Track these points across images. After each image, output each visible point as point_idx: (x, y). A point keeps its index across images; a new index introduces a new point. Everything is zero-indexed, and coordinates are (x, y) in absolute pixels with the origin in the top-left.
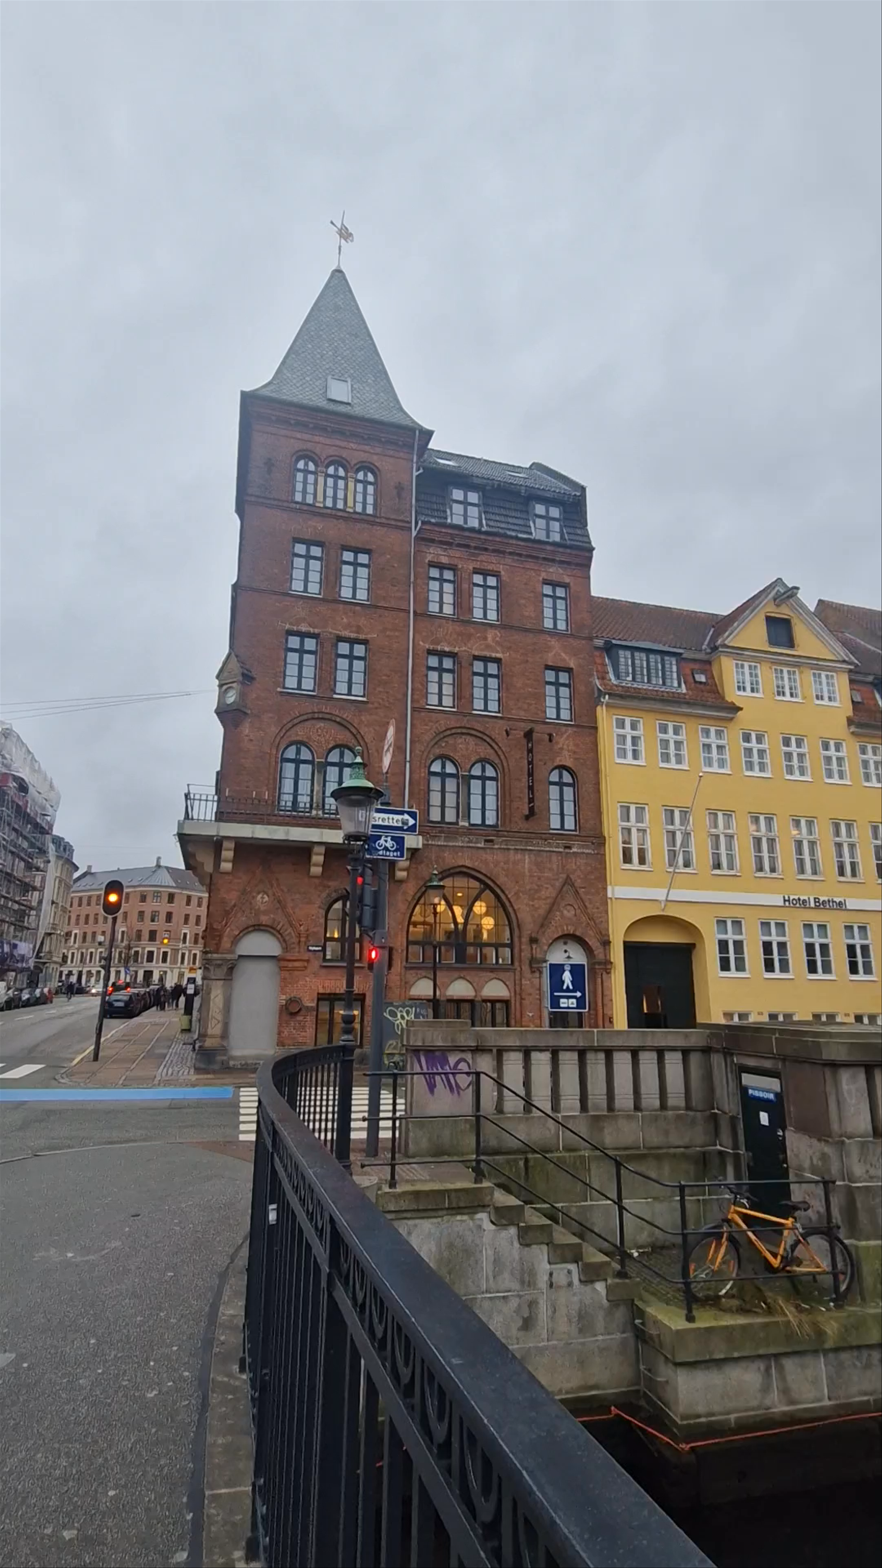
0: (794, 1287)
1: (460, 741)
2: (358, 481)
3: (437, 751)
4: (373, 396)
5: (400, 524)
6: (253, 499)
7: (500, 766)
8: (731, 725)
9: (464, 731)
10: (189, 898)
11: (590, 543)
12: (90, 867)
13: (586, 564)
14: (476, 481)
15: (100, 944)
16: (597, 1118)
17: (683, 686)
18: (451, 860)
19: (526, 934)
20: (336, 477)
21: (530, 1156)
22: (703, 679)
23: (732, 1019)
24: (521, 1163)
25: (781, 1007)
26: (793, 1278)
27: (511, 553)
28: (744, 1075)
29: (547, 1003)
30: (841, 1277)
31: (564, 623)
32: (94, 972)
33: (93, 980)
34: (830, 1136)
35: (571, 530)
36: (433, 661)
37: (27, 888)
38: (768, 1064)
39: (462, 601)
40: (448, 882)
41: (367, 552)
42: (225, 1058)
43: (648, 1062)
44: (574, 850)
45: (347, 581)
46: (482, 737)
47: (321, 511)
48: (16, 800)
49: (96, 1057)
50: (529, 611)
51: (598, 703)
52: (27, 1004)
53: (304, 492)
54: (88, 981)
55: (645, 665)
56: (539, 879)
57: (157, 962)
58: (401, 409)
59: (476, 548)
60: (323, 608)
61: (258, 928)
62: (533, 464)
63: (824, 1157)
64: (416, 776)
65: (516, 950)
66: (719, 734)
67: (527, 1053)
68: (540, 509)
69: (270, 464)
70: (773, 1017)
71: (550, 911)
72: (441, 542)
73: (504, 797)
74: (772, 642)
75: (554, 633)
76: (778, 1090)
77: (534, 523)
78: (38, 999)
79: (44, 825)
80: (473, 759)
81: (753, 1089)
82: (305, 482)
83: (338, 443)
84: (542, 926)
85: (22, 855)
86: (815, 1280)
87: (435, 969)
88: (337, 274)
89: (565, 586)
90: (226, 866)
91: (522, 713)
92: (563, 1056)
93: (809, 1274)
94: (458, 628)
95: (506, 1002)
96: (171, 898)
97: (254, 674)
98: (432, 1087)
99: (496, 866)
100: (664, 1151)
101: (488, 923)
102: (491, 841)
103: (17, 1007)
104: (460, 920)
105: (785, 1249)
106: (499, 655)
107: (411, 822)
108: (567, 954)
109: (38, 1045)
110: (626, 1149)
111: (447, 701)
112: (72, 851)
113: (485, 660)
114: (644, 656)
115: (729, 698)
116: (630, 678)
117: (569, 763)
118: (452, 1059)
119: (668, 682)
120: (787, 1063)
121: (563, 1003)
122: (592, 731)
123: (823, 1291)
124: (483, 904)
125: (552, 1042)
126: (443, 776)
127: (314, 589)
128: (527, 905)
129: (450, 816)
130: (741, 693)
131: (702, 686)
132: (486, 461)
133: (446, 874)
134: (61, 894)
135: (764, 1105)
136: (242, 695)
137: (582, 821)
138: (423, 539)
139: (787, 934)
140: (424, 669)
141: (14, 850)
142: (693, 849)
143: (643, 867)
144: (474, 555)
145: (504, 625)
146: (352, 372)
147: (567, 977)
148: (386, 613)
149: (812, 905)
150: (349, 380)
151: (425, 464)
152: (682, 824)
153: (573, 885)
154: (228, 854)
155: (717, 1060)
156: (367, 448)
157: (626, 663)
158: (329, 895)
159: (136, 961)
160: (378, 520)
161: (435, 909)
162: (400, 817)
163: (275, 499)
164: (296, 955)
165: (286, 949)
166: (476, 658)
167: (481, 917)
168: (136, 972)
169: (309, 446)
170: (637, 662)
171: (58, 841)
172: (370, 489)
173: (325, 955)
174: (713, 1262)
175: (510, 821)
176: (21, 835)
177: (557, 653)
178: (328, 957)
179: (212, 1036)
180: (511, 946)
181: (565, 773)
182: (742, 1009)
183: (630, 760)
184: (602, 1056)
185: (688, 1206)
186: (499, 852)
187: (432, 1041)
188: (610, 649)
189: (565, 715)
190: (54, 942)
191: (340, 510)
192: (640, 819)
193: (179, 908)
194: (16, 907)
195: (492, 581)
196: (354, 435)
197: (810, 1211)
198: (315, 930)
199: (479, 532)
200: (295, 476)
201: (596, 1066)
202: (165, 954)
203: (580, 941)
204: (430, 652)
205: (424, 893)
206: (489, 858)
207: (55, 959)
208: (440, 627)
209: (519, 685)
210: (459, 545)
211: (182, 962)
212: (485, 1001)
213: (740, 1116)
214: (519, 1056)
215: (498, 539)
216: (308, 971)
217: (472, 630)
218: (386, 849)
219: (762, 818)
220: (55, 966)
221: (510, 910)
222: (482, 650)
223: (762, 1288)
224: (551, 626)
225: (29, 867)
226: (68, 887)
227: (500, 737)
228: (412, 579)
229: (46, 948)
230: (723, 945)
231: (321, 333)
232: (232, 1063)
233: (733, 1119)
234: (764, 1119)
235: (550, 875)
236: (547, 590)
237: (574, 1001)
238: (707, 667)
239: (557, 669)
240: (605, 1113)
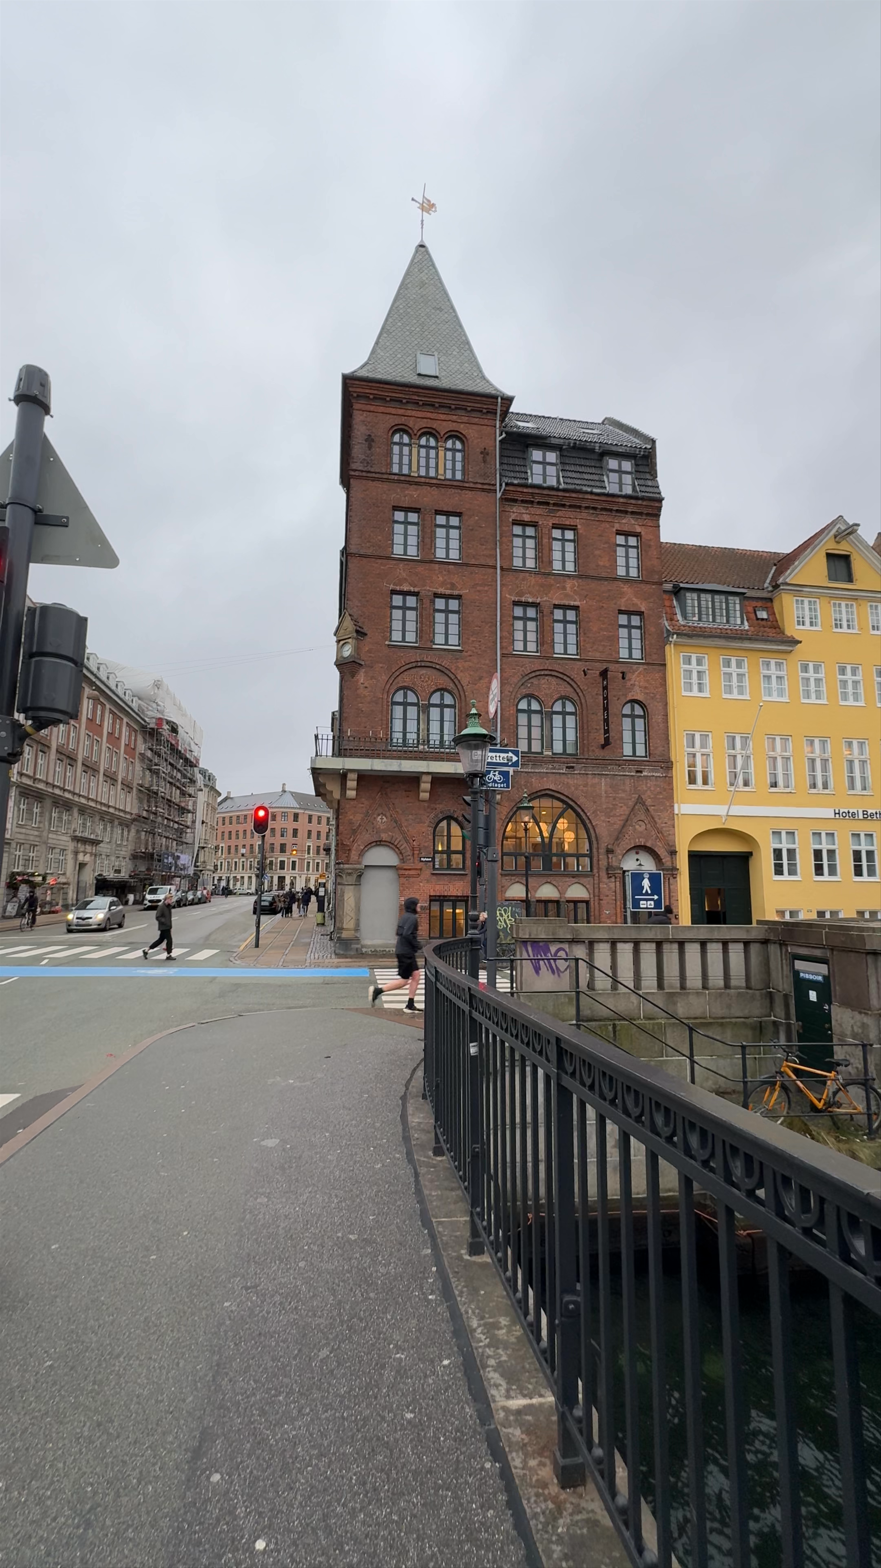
0: (835, 1123)
1: (543, 681)
2: (447, 449)
3: (524, 691)
4: (458, 367)
5: (485, 487)
6: (357, 473)
7: (578, 702)
8: (791, 657)
9: (546, 672)
10: (310, 817)
11: (659, 493)
12: (229, 793)
13: (655, 514)
14: (553, 441)
15: (243, 855)
16: (671, 995)
17: (746, 623)
18: (538, 784)
19: (603, 846)
20: (428, 448)
21: (617, 1022)
22: (763, 615)
23: (784, 917)
24: (610, 1028)
25: (828, 907)
26: (833, 1118)
27: (587, 508)
28: (796, 962)
29: (629, 904)
30: (874, 1117)
31: (636, 570)
32: (239, 877)
33: (238, 884)
34: (870, 1009)
35: (642, 482)
36: (518, 611)
37: (183, 811)
38: (818, 953)
39: (543, 554)
40: (535, 803)
41: (458, 514)
42: (359, 946)
43: (715, 952)
44: (645, 774)
45: (440, 543)
46: (562, 677)
47: (416, 480)
48: (170, 739)
49: (257, 946)
50: (604, 562)
51: (666, 642)
52: (192, 903)
53: (401, 464)
54: (235, 885)
55: (710, 606)
56: (614, 799)
57: (288, 870)
58: (483, 378)
59: (554, 504)
60: (420, 568)
61: (379, 843)
62: (606, 418)
63: (864, 1026)
64: (507, 714)
65: (595, 859)
66: (779, 665)
67: (613, 943)
68: (613, 464)
69: (370, 440)
70: (821, 914)
71: (624, 826)
72: (523, 501)
73: (582, 728)
74: (832, 577)
75: (627, 580)
76: (826, 973)
77: (608, 477)
78: (200, 899)
79: (192, 760)
80: (555, 697)
81: (804, 972)
82: (401, 455)
83: (429, 415)
84: (617, 839)
85: (178, 784)
86: (852, 1119)
87: (527, 876)
88: (421, 249)
89: (637, 535)
90: (351, 794)
91: (598, 654)
92: (644, 946)
93: (846, 1114)
94: (540, 580)
95: (587, 902)
96: (296, 817)
97: (365, 630)
98: (537, 970)
99: (576, 789)
100: (728, 1020)
101: (569, 836)
102: (573, 767)
103: (185, 905)
104: (546, 834)
105: (827, 1096)
106: (577, 603)
107: (515, 759)
108: (638, 863)
109: (210, 935)
110: (696, 1018)
111: (532, 647)
112: (215, 780)
113: (565, 608)
114: (709, 597)
115: (789, 632)
116: (696, 618)
117: (640, 697)
118: (553, 948)
119: (732, 619)
120: (835, 953)
121: (643, 904)
122: (662, 668)
123: (858, 1128)
124: (566, 821)
125: (634, 935)
126: (529, 712)
127: (412, 551)
128: (603, 821)
129: (536, 747)
130: (801, 627)
131: (764, 623)
132: (561, 419)
133: (534, 796)
134: (209, 815)
135: (813, 985)
136: (357, 649)
137: (652, 748)
138: (507, 500)
139: (836, 842)
140: (511, 619)
141: (171, 780)
142: (752, 770)
143: (706, 787)
144: (551, 511)
145: (581, 576)
146: (438, 345)
147: (646, 883)
148: (476, 570)
149: (861, 817)
150: (436, 353)
151: (506, 429)
152: (742, 749)
153: (644, 804)
154: (352, 783)
155: (773, 949)
156: (454, 418)
157: (693, 603)
158: (436, 816)
159: (271, 869)
160: (467, 485)
161: (526, 826)
162: (505, 755)
163: (376, 473)
164: (411, 866)
165: (403, 860)
166: (557, 606)
167: (564, 831)
168: (272, 877)
169: (403, 420)
170: (703, 603)
171: (203, 772)
172: (459, 456)
173: (434, 865)
174: (769, 1101)
175: (588, 750)
176: (176, 768)
177: (630, 598)
178: (437, 866)
179: (347, 930)
180: (590, 856)
181: (636, 706)
182: (794, 908)
183: (695, 692)
184: (676, 946)
185: (748, 1063)
186: (578, 776)
187: (537, 935)
188: (677, 592)
189: (637, 654)
190: (207, 854)
191: (432, 478)
192: (704, 745)
193: (302, 825)
194: (176, 826)
195: (569, 535)
196: (442, 406)
197: (850, 1067)
198: (426, 844)
199: (558, 489)
200: (392, 449)
201: (671, 954)
202: (294, 863)
203: (651, 851)
204: (516, 603)
205: (515, 813)
206: (571, 782)
207: (208, 867)
208: (523, 580)
209: (595, 629)
210: (539, 503)
211: (308, 870)
212: (568, 901)
213: (793, 994)
214: (607, 946)
215: (574, 495)
216: (422, 877)
217: (552, 582)
218: (495, 781)
219: (817, 741)
220: (209, 873)
221: (589, 825)
222: (561, 599)
223: (809, 1123)
224: (624, 574)
225: (183, 794)
226: (214, 809)
227: (579, 678)
228: (498, 538)
229: (201, 859)
230: (778, 853)
231: (409, 310)
232: (364, 950)
233: (786, 996)
234: (813, 996)
235: (623, 795)
236: (620, 540)
237: (652, 903)
238: (769, 604)
239: (629, 613)
240: (679, 991)
